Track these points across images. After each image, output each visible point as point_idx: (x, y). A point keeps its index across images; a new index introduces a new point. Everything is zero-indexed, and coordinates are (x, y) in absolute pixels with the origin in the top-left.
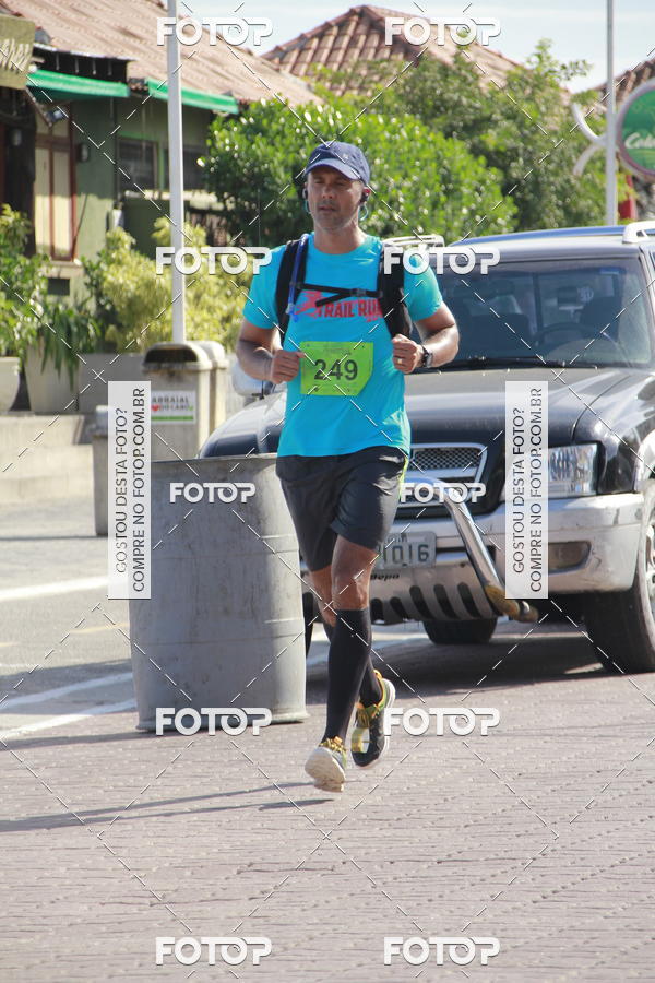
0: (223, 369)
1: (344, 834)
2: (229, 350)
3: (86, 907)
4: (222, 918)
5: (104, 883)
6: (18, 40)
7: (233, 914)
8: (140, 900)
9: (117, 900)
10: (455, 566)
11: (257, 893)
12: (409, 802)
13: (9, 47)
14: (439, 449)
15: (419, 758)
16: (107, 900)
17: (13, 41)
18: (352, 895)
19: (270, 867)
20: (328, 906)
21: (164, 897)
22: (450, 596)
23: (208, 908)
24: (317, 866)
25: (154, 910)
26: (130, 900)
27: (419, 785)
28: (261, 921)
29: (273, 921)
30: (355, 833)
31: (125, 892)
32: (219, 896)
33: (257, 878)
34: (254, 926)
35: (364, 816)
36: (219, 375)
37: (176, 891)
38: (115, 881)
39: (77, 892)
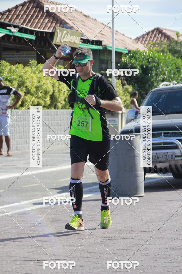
0: (124, 113)
1: (154, 223)
2: (126, 108)
3: (94, 240)
4: (125, 243)
5: (98, 234)
6: (77, 36)
7: (128, 242)
8: (106, 238)
9: (101, 238)
10: (180, 160)
11: (133, 237)
12: (169, 216)
13: (75, 38)
14: (176, 132)
15: (171, 205)
16: (98, 238)
17: (76, 37)
18: (156, 238)
19: (137, 231)
20: (150, 241)
21: (112, 238)
22: (178, 167)
23: (122, 241)
24: (147, 231)
25: (109, 241)
26: (104, 238)
27: (171, 212)
28: (135, 244)
29: (137, 244)
30: (156, 223)
31: (102, 236)
32: (124, 238)
33: (133, 234)
34: (133, 245)
35: (158, 219)
36: (123, 115)
37: (115, 236)
38: (100, 234)
39: (91, 236)
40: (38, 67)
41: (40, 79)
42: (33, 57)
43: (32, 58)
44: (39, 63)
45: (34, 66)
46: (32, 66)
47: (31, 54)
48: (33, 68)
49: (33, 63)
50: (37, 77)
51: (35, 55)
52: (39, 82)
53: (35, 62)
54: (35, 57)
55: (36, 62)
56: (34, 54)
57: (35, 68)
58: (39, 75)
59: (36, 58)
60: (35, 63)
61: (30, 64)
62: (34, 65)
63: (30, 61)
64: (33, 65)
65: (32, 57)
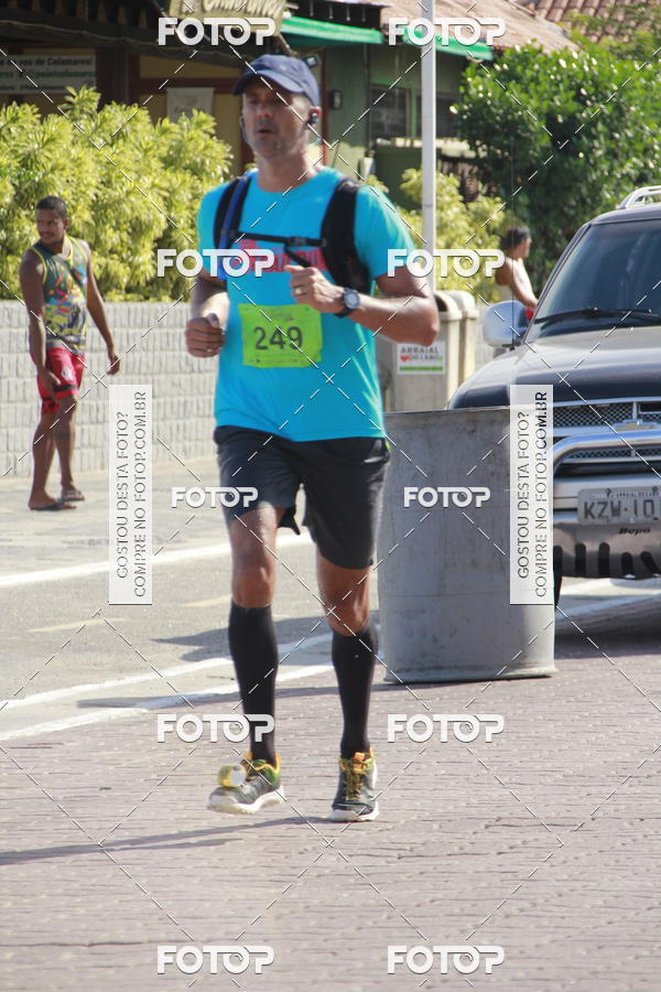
7: (481, 869)
8: (388, 852)
11: (505, 848)
19: (517, 822)
21: (412, 850)
25: (402, 862)
26: (378, 852)
31: (372, 843)
33: (505, 833)
37: (425, 845)
40: (104, 120)
41: (113, 170)
42: (83, 74)
43: (80, 79)
44: (110, 104)
45: (85, 117)
46: (77, 113)
47: (76, 62)
48: (82, 124)
49: (82, 101)
50: (98, 162)
51: (92, 68)
52: (107, 183)
53: (89, 95)
54: (90, 74)
55: (97, 97)
56: (88, 62)
57: (93, 124)
58: (107, 153)
59: (94, 79)
60: (90, 100)
61: (70, 103)
62: (85, 109)
63: (72, 90)
64: (82, 111)
65: (76, 74)
